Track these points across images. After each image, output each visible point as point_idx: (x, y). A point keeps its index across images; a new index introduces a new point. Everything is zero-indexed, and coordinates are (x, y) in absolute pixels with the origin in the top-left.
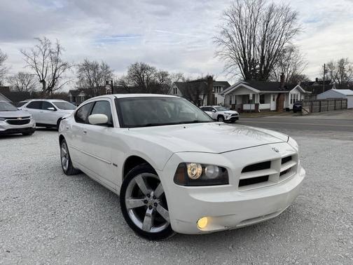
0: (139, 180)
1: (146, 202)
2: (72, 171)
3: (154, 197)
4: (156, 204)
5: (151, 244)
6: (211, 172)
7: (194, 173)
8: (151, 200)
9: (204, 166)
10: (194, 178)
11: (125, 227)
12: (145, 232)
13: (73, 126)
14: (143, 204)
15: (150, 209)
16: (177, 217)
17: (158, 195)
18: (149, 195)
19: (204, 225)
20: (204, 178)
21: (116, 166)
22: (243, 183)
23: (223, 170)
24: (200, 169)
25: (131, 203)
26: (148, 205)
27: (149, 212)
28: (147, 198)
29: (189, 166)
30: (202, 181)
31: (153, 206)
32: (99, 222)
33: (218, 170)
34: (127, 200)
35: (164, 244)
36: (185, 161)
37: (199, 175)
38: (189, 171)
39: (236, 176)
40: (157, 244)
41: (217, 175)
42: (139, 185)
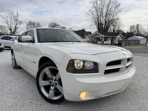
0: (47, 70)
1: (50, 82)
2: (17, 67)
3: (55, 80)
4: (56, 84)
5: (53, 106)
6: (88, 65)
7: (79, 66)
8: (53, 82)
9: (84, 62)
10: (78, 69)
11: (39, 96)
12: (49, 99)
13: (17, 44)
14: (49, 84)
15: (53, 86)
16: (68, 92)
17: (57, 79)
18: (52, 79)
19: (83, 96)
20: (84, 68)
21: (35, 63)
22: (107, 72)
23: (96, 64)
24: (82, 63)
25: (42, 83)
26: (52, 84)
27: (52, 88)
28: (51, 80)
29: (75, 62)
30: (83, 70)
31: (54, 85)
32: (26, 93)
33: (92, 64)
34: (40, 81)
35: (60, 106)
36: (73, 58)
37: (81, 67)
38: (75, 65)
39: (103, 68)
40: (56, 106)
41: (92, 67)
42: (47, 73)
